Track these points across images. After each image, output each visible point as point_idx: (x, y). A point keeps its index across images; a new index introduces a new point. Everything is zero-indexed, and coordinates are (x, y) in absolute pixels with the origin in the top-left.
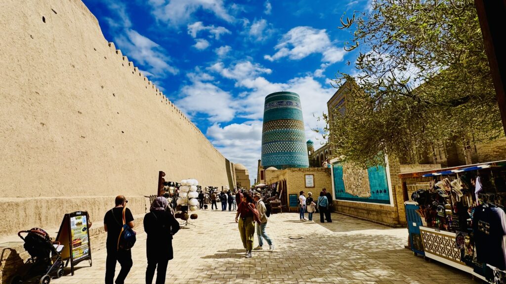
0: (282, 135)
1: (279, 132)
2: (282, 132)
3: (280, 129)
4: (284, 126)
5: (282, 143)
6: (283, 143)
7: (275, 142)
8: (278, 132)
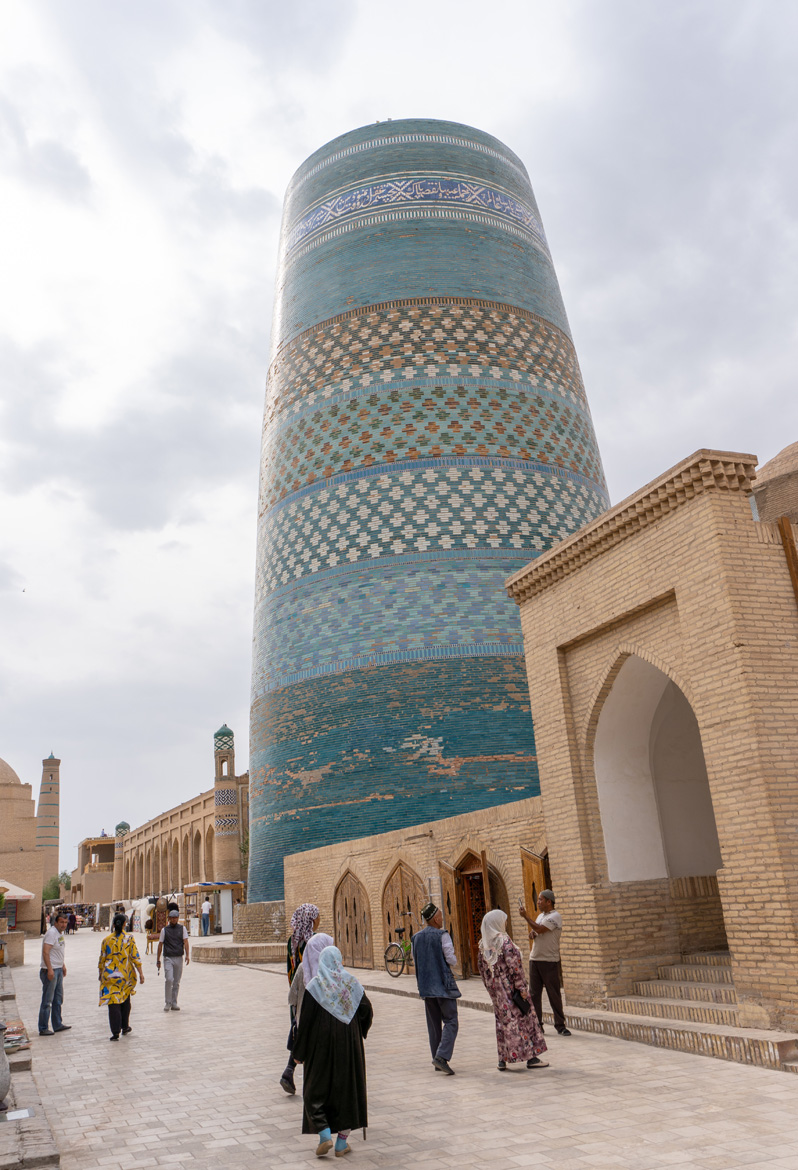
0: (475, 414)
1: (450, 391)
2: (472, 392)
3: (454, 370)
4: (482, 347)
5: (477, 474)
6: (488, 475)
7: (415, 462)
8: (439, 392)
